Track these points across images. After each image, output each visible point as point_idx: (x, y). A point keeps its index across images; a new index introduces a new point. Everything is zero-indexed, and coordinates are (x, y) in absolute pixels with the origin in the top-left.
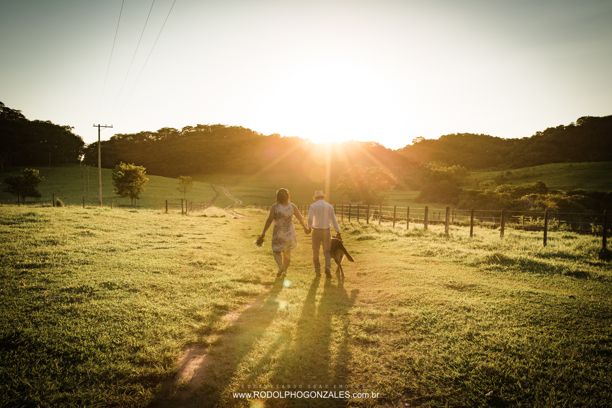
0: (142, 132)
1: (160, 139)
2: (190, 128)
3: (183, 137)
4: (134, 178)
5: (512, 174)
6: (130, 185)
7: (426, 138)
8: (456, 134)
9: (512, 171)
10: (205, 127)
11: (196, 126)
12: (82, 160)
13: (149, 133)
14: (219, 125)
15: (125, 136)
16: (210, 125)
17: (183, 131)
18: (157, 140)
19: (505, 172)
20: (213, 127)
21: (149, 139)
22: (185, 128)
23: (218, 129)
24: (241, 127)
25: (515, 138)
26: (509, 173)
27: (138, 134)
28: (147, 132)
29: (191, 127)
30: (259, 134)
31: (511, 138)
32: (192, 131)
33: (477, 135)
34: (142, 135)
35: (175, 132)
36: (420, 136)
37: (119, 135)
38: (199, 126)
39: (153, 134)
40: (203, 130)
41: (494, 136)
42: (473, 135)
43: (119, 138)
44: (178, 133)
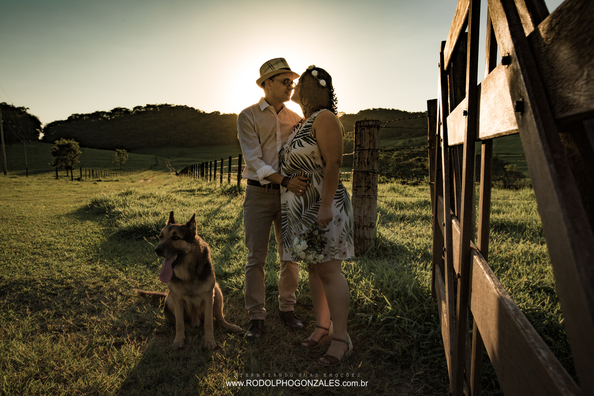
0: (97, 112)
1: (113, 118)
2: (139, 107)
3: (134, 115)
5: (412, 141)
7: (347, 113)
8: (372, 109)
9: (413, 139)
10: (154, 106)
11: (146, 106)
12: (40, 138)
13: (104, 113)
14: (166, 105)
15: (82, 116)
16: (158, 105)
18: (111, 119)
19: (407, 140)
20: (161, 106)
21: (104, 118)
22: (135, 108)
23: (166, 107)
24: (185, 106)
25: (419, 111)
26: (410, 141)
27: (93, 114)
28: (101, 112)
29: (141, 107)
30: (202, 112)
31: (416, 112)
32: (142, 110)
33: (389, 110)
34: (97, 114)
35: (127, 111)
36: (341, 111)
37: (76, 115)
38: (148, 106)
39: (108, 114)
40: (151, 109)
41: (403, 110)
42: (386, 109)
43: (76, 118)
44: (129, 112)
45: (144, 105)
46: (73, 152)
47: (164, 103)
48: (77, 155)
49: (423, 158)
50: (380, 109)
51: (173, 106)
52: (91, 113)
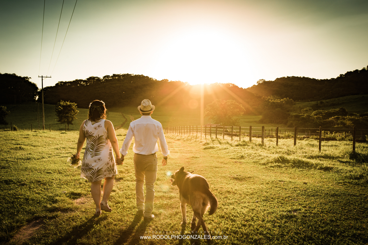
0: (76, 80)
2: (108, 76)
3: (103, 82)
4: (69, 110)
5: (323, 103)
6: (67, 115)
7: (266, 80)
8: (286, 77)
9: (324, 101)
10: (118, 76)
11: (112, 75)
12: (37, 99)
13: (81, 80)
14: (128, 74)
15: (66, 83)
16: (121, 74)
17: (103, 79)
18: (87, 85)
19: (319, 102)
20: (124, 76)
21: (81, 84)
22: (105, 77)
23: (127, 77)
24: (142, 75)
25: (325, 79)
26: (322, 103)
27: (73, 81)
28: (80, 80)
29: (109, 76)
30: (154, 80)
31: (323, 79)
32: (110, 78)
33: (300, 77)
34: (77, 82)
35: (98, 79)
36: (262, 79)
37: (61, 82)
38: (114, 75)
39: (84, 81)
40: (117, 78)
41: (312, 78)
42: (298, 77)
43: (61, 84)
44: (100, 80)
45: (111, 75)
46: (72, 111)
47: (126, 73)
48: (76, 113)
49: (341, 117)
50: (293, 77)
51: (133, 75)
52: (72, 81)
